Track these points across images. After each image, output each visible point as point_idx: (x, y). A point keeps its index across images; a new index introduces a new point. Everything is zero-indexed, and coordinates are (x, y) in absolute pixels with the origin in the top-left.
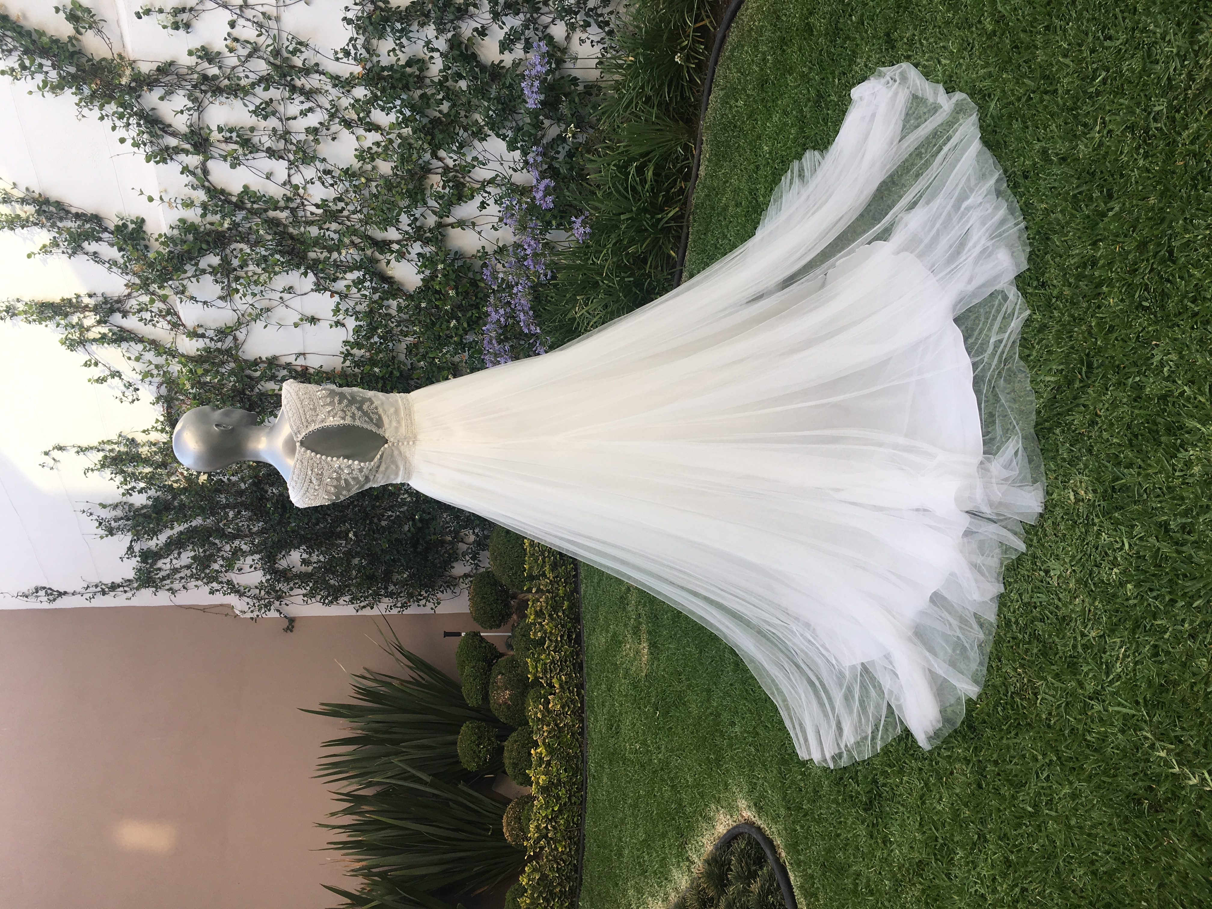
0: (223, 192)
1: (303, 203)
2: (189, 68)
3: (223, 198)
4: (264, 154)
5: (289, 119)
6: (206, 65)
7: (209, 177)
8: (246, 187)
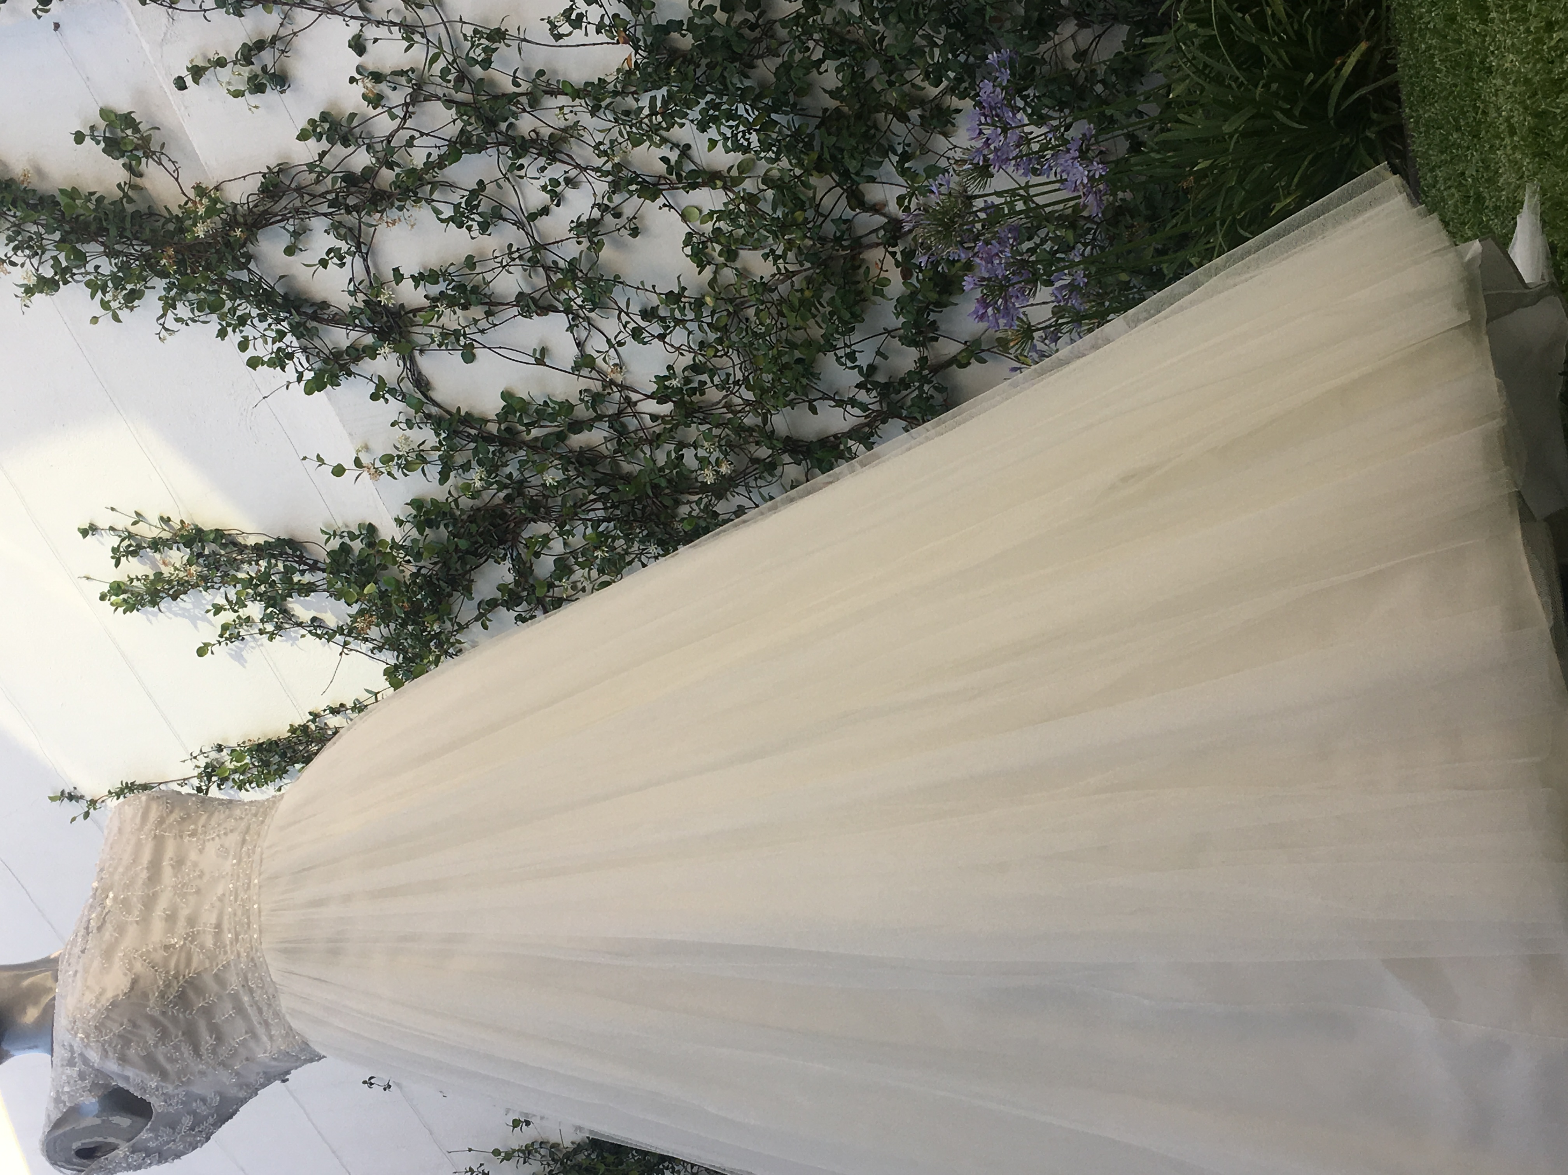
0: (468, 419)
1: (628, 399)
2: (311, 167)
3: (473, 432)
4: (515, 310)
5: (533, 217)
6: (340, 150)
7: (433, 395)
8: (506, 395)
